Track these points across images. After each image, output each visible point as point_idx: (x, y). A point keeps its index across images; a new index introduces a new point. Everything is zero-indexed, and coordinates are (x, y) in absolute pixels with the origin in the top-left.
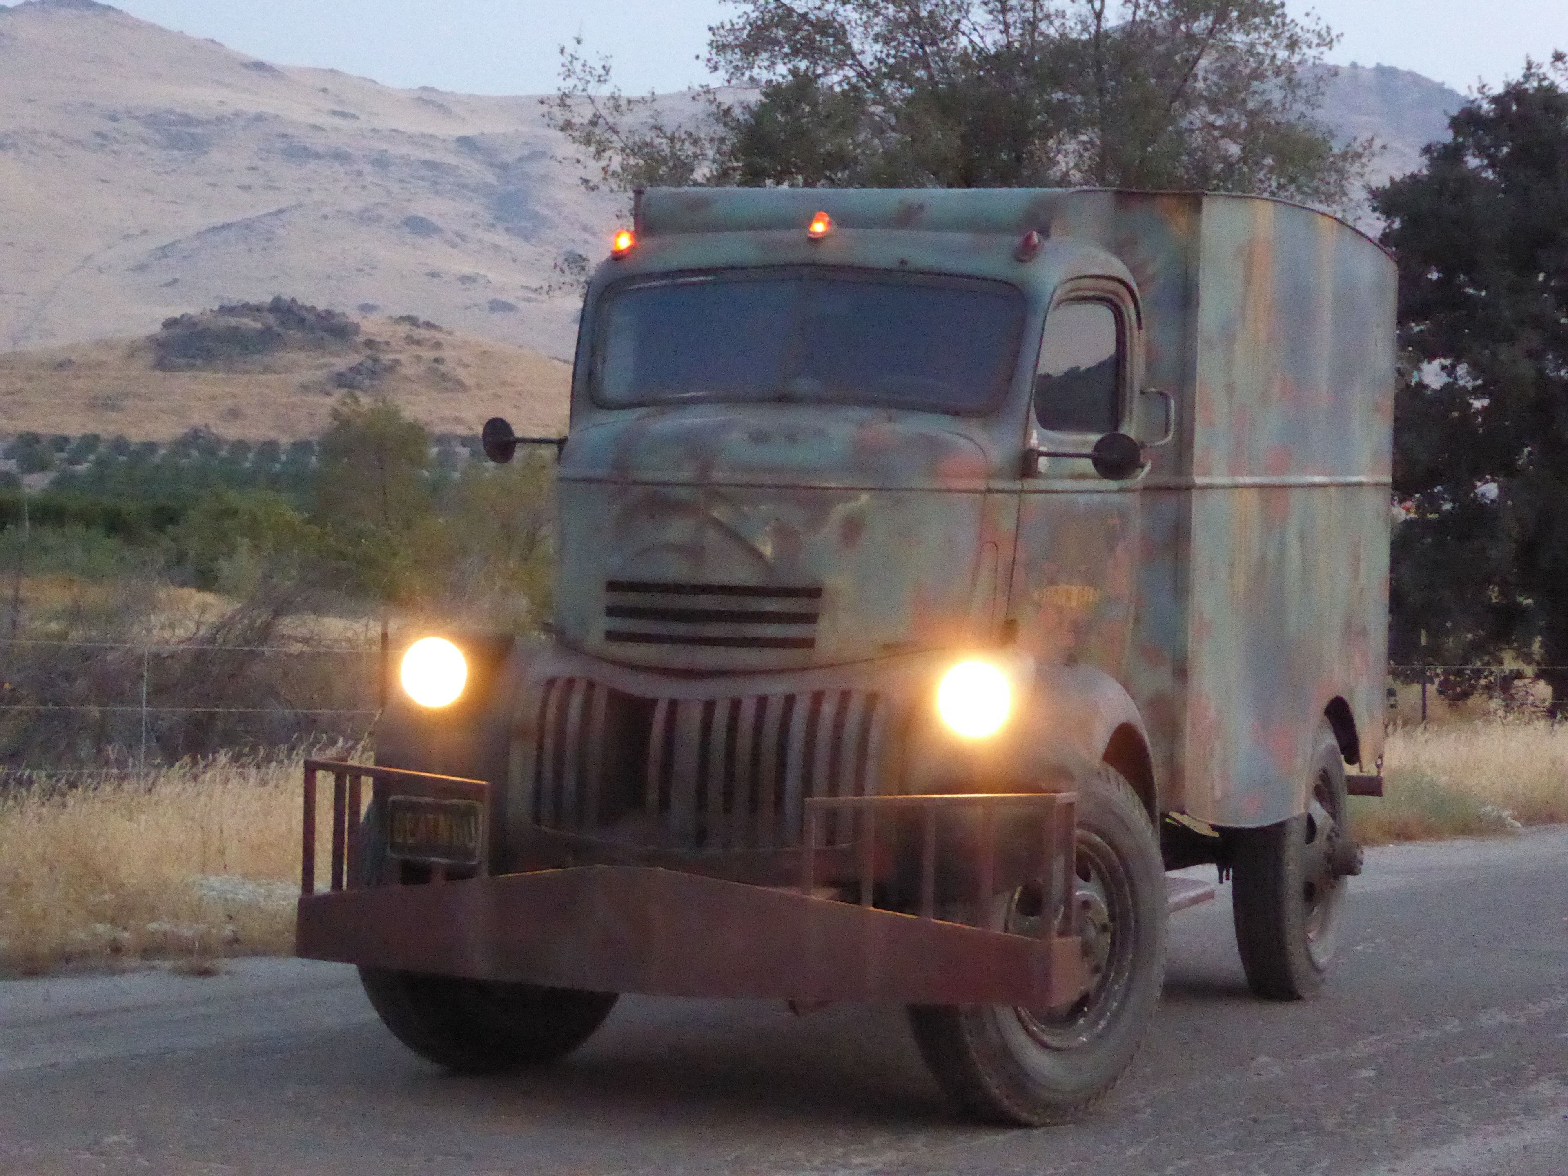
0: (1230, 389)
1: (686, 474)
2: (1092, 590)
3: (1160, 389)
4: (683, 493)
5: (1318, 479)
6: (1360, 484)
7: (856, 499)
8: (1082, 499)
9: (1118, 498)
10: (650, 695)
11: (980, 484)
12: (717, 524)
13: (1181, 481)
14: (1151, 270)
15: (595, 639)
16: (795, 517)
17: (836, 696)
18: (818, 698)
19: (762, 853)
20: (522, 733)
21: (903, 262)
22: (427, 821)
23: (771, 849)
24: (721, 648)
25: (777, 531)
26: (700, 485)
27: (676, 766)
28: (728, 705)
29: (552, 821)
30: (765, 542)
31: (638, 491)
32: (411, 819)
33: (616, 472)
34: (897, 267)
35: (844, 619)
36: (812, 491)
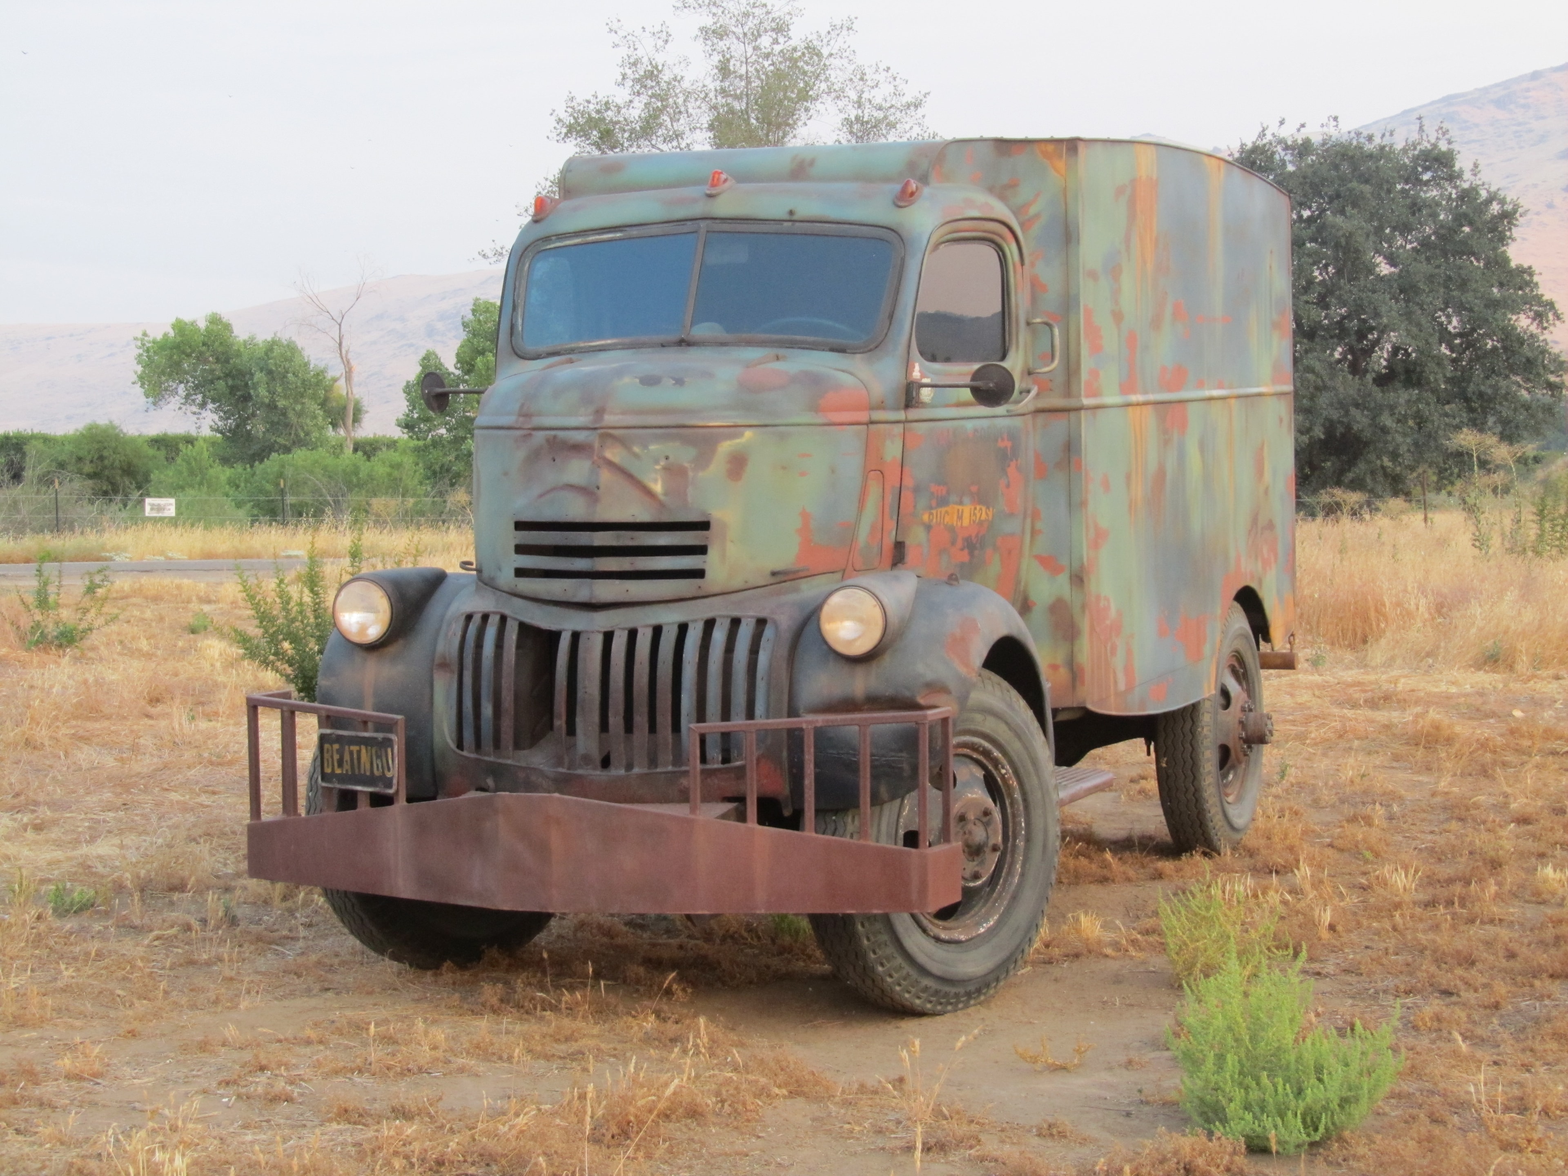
0: (1118, 316)
1: (582, 420)
2: (984, 509)
3: (1045, 320)
4: (580, 437)
5: (1216, 393)
6: (1259, 395)
7: (741, 435)
8: (969, 425)
9: (1007, 422)
10: (554, 627)
11: (863, 416)
12: (610, 464)
13: (1070, 403)
14: (1033, 210)
15: (506, 578)
16: (683, 455)
17: (727, 623)
18: (710, 624)
19: (661, 773)
20: (444, 665)
21: (791, 213)
22: (351, 753)
23: (670, 768)
24: (617, 582)
25: (666, 469)
26: (595, 429)
27: (580, 694)
28: (625, 634)
29: (473, 747)
30: (656, 481)
31: (540, 436)
32: (337, 750)
33: (521, 419)
34: (787, 217)
35: (732, 550)
36: (696, 430)
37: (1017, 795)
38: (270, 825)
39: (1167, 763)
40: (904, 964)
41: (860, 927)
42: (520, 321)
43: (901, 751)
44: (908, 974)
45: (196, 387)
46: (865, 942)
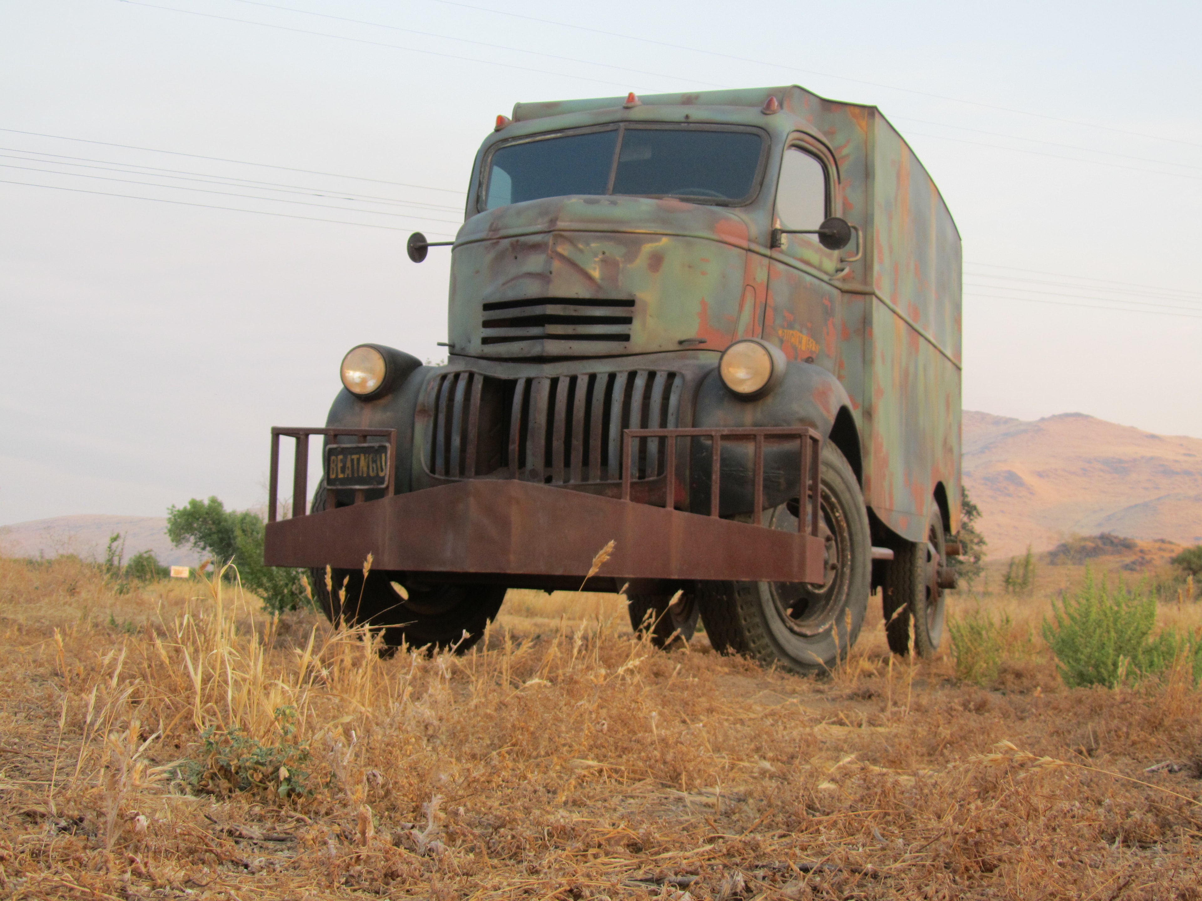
0: (890, 247)
1: (539, 227)
2: (814, 342)
3: (853, 225)
4: (538, 238)
5: (932, 339)
6: (949, 360)
7: (658, 240)
10: (512, 377)
11: (745, 244)
12: (561, 256)
13: (867, 289)
14: (844, 152)
15: (475, 347)
16: (616, 251)
17: (645, 375)
18: (632, 375)
19: (592, 485)
20: (424, 411)
21: (687, 117)
22: (352, 460)
23: (598, 481)
24: (563, 341)
25: (603, 261)
26: (550, 232)
27: (531, 425)
28: (567, 380)
29: (443, 471)
30: (594, 269)
31: (505, 243)
32: (341, 460)
33: (491, 233)
34: (683, 120)
35: (651, 322)
36: (628, 235)
37: (846, 534)
38: (285, 523)
39: (892, 592)
40: (770, 643)
41: (739, 610)
42: (484, 193)
43: (779, 469)
44: (772, 653)
45: (201, 538)
46: (743, 622)
